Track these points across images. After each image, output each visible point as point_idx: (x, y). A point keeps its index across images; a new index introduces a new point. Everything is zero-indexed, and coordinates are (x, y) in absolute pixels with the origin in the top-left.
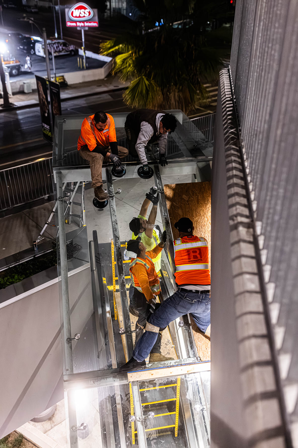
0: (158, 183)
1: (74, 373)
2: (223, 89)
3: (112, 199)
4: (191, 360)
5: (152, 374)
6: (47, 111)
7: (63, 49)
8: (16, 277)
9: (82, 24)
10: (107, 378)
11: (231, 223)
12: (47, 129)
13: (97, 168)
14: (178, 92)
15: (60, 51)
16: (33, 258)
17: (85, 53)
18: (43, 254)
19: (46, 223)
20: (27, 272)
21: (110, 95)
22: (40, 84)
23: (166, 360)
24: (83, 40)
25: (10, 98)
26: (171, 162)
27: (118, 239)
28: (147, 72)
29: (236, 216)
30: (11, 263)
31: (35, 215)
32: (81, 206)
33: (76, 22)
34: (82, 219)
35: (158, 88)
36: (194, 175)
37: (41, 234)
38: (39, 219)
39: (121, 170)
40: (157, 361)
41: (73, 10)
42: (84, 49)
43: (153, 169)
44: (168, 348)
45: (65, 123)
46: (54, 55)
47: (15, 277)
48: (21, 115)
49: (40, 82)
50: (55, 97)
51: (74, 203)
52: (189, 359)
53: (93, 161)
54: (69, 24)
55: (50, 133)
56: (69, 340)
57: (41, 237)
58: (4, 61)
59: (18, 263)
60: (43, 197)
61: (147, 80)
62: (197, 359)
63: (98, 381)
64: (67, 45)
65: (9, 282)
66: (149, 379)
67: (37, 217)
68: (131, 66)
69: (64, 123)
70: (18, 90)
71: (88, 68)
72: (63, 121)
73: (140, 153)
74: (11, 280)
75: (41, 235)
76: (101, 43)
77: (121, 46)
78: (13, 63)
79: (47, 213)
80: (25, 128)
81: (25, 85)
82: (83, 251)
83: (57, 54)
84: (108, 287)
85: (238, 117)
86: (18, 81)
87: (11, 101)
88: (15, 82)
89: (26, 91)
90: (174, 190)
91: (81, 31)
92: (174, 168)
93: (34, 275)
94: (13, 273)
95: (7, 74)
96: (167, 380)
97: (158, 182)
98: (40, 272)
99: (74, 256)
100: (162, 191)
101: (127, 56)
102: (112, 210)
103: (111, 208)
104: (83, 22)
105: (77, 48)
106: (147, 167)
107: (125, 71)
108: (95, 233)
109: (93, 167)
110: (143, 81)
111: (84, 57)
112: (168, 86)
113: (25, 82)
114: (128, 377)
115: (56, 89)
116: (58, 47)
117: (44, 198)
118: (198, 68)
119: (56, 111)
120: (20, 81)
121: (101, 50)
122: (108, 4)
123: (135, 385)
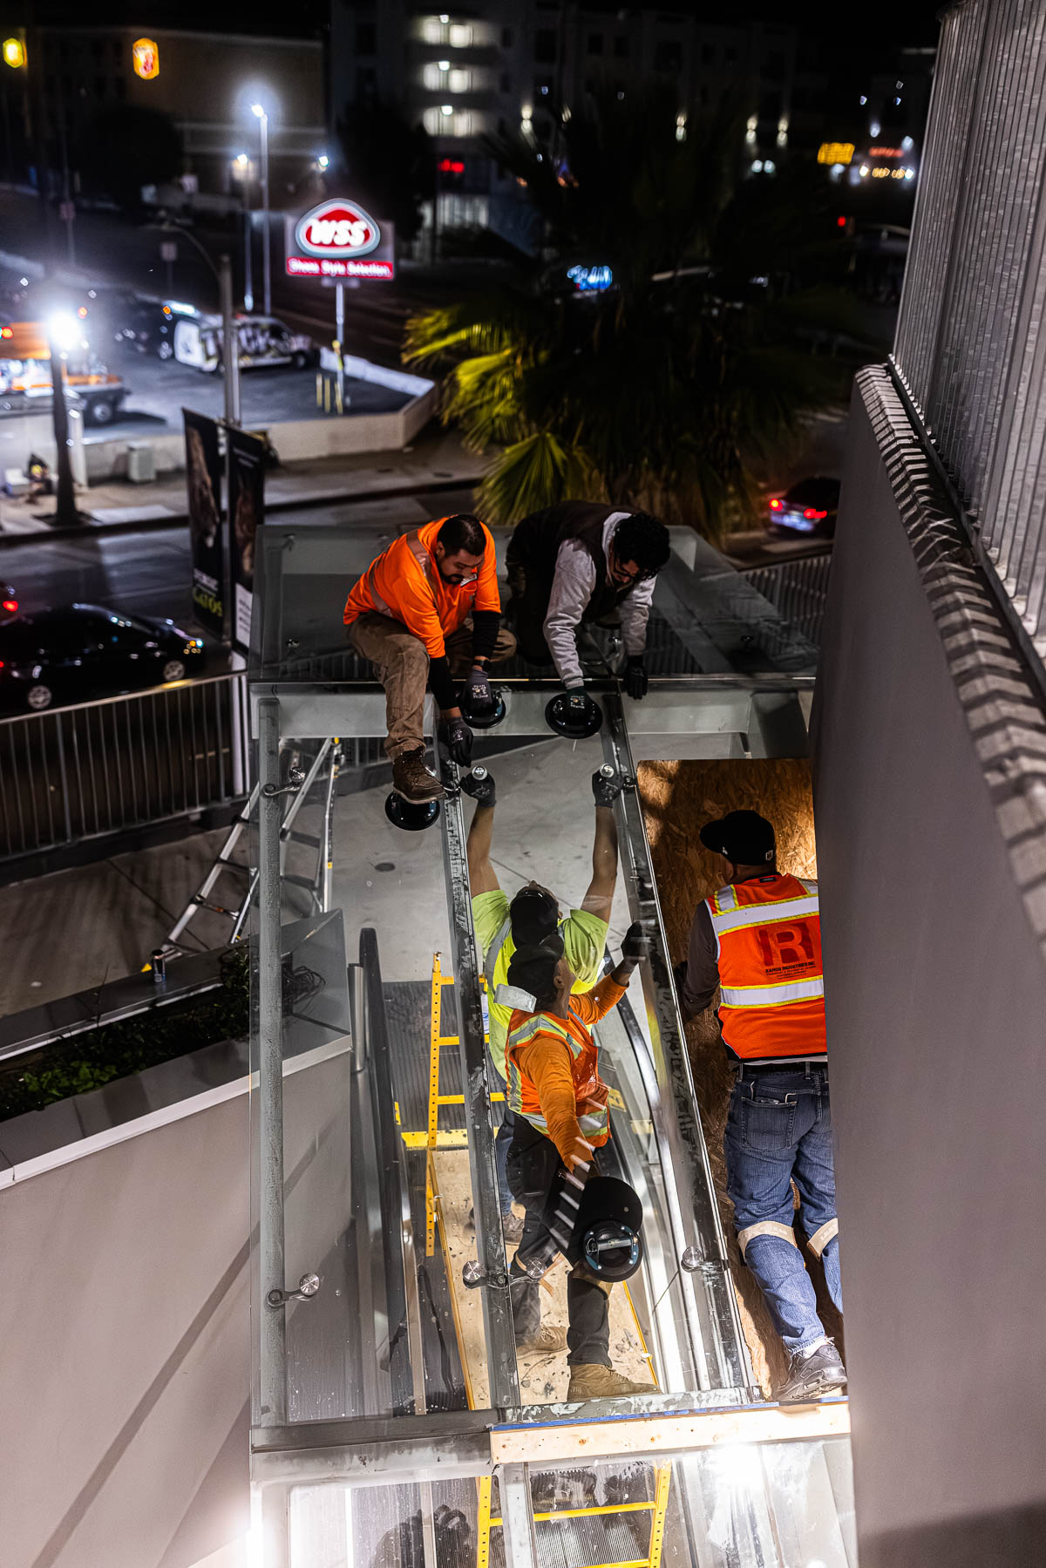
0: (618, 756)
1: (291, 1420)
2: (881, 417)
3: (454, 804)
4: (727, 1396)
5: (583, 1442)
6: (214, 530)
7: (269, 347)
8: (85, 1070)
9: (339, 269)
10: (410, 1447)
11: (995, 779)
12: (209, 589)
13: (408, 687)
14: (665, 490)
15: (258, 353)
16: (146, 1009)
17: (343, 364)
18: (185, 996)
19: (192, 901)
20: (126, 1055)
21: (423, 503)
22: (196, 440)
23: (631, 1392)
24: (340, 320)
25: (81, 494)
26: (661, 687)
27: (471, 942)
28: (561, 420)
29: (1014, 754)
30: (67, 1022)
31: (153, 875)
32: (318, 847)
33: (318, 260)
34: (321, 896)
35: (596, 473)
36: (743, 736)
37: (173, 936)
38: (167, 886)
39: (488, 703)
40: (599, 1397)
41: (312, 221)
42: (342, 348)
43: (601, 706)
44: (627, 1364)
45: (290, 549)
46: (237, 363)
47: (81, 1072)
48: (112, 552)
49: (196, 433)
50: (244, 483)
51: (296, 836)
52: (719, 1391)
53: (399, 665)
54: (296, 266)
55: (219, 603)
56: (276, 1296)
57: (170, 949)
58: (69, 374)
59: (95, 1026)
60: (186, 812)
61: (561, 444)
62: (749, 1394)
63: (377, 1459)
64: (285, 335)
65: (59, 1090)
66: (570, 1460)
67: (159, 883)
68: (510, 396)
69: (286, 552)
70: (107, 471)
71: (350, 411)
72: (283, 541)
73: (558, 650)
74: (65, 1082)
75: (170, 942)
76: (410, 317)
77: (477, 329)
78: (98, 382)
79: (194, 869)
80: (122, 596)
81: (135, 456)
82: (329, 993)
83: (247, 362)
84: (405, 1136)
85: (955, 483)
86: (109, 442)
87: (81, 504)
88: (100, 445)
89: (135, 474)
90: (671, 779)
91: (333, 290)
92: (675, 709)
93: (148, 1067)
94: (74, 1059)
95: (75, 415)
96: (637, 1466)
97: (615, 753)
98: (172, 1058)
99: (294, 1011)
100: (630, 784)
101: (498, 363)
102: (450, 840)
103: (449, 834)
104: (344, 261)
105: (316, 345)
106: (582, 698)
107: (483, 414)
108: (368, 940)
109: (397, 684)
110: (547, 451)
111: (340, 377)
112: (631, 466)
113: (136, 444)
114: (489, 1449)
115: (252, 457)
116: (254, 338)
117: (187, 817)
118: (735, 414)
119: (245, 527)
120: (117, 441)
121: (410, 341)
122: (427, 212)
123: (517, 1481)
